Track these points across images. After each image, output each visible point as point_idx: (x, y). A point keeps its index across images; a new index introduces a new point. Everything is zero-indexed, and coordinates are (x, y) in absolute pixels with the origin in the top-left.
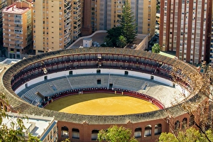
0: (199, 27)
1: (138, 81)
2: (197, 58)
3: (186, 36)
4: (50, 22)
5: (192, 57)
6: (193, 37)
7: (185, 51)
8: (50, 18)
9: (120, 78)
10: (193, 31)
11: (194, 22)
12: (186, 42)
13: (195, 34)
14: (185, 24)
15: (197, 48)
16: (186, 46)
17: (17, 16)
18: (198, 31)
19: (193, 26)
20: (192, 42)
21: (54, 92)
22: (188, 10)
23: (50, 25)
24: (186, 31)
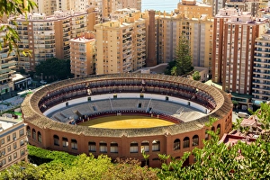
0: (244, 57)
1: (176, 106)
2: (242, 89)
3: (232, 66)
4: (109, 51)
5: (237, 87)
6: (238, 67)
7: (231, 81)
8: (109, 47)
9: (160, 103)
10: (238, 61)
11: (239, 52)
12: (232, 72)
13: (240, 64)
14: (230, 55)
15: (243, 78)
16: (231, 76)
17: (82, 44)
18: (244, 62)
19: (239, 56)
20: (238, 72)
21: (94, 112)
22: (233, 40)
23: (110, 53)
24: (232, 61)
